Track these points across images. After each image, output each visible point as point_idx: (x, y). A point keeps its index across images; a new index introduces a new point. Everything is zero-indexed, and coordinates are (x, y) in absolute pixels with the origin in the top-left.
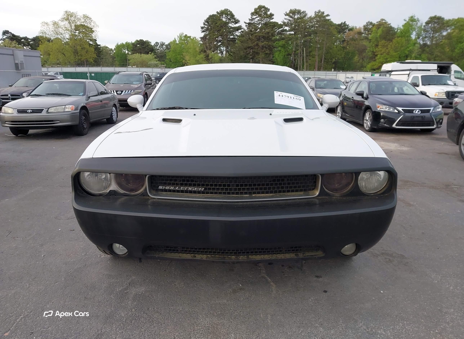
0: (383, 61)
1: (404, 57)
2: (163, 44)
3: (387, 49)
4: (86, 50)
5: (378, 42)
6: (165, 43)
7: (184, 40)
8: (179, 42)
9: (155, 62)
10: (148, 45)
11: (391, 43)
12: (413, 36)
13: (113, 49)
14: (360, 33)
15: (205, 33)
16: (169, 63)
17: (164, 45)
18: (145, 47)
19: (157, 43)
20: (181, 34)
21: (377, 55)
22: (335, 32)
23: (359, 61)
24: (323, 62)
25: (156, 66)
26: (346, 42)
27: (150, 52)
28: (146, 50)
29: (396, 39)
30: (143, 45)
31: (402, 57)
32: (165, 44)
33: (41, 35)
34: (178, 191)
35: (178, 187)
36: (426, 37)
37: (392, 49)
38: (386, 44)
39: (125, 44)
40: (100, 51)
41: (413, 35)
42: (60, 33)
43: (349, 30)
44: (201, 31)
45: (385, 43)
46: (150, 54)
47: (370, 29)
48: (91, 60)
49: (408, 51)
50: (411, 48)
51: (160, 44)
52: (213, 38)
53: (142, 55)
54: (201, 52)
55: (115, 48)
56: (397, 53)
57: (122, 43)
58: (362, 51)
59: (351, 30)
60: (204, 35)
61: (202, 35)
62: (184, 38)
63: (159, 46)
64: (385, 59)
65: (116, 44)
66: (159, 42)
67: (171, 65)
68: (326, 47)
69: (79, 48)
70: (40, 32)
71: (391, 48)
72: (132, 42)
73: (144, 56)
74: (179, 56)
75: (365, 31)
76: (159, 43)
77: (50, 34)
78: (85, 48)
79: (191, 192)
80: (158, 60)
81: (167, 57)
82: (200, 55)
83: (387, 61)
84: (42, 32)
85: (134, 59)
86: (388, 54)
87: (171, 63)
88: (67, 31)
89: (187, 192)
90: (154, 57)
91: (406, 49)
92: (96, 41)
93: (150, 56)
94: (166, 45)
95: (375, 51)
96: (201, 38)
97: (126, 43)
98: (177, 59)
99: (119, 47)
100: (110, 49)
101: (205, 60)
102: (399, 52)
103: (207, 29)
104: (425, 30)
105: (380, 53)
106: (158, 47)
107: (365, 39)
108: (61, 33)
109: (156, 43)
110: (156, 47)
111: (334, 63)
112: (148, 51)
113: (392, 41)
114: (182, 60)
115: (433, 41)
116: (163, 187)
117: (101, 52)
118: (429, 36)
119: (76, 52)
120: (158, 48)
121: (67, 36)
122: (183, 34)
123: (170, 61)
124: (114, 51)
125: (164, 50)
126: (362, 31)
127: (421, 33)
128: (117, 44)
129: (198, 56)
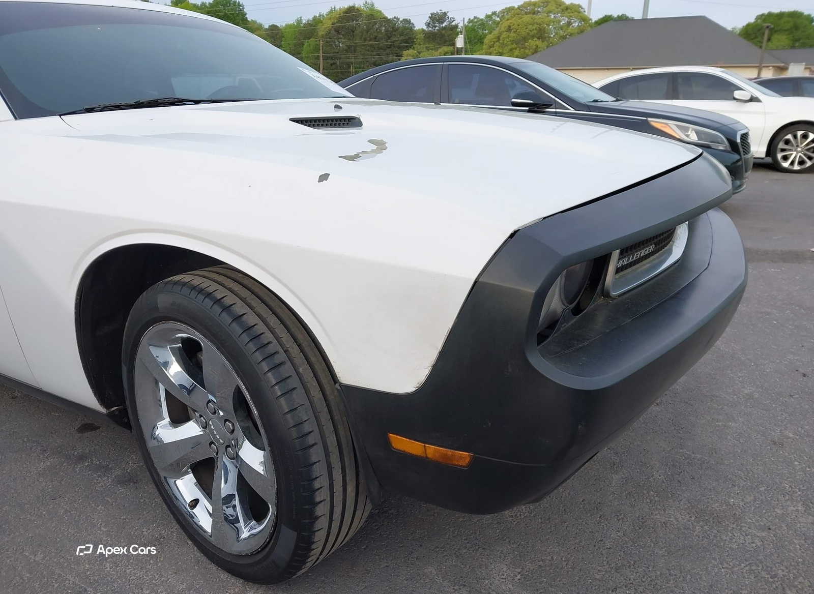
35: (631, 257)
79: (642, 259)
89: (639, 260)
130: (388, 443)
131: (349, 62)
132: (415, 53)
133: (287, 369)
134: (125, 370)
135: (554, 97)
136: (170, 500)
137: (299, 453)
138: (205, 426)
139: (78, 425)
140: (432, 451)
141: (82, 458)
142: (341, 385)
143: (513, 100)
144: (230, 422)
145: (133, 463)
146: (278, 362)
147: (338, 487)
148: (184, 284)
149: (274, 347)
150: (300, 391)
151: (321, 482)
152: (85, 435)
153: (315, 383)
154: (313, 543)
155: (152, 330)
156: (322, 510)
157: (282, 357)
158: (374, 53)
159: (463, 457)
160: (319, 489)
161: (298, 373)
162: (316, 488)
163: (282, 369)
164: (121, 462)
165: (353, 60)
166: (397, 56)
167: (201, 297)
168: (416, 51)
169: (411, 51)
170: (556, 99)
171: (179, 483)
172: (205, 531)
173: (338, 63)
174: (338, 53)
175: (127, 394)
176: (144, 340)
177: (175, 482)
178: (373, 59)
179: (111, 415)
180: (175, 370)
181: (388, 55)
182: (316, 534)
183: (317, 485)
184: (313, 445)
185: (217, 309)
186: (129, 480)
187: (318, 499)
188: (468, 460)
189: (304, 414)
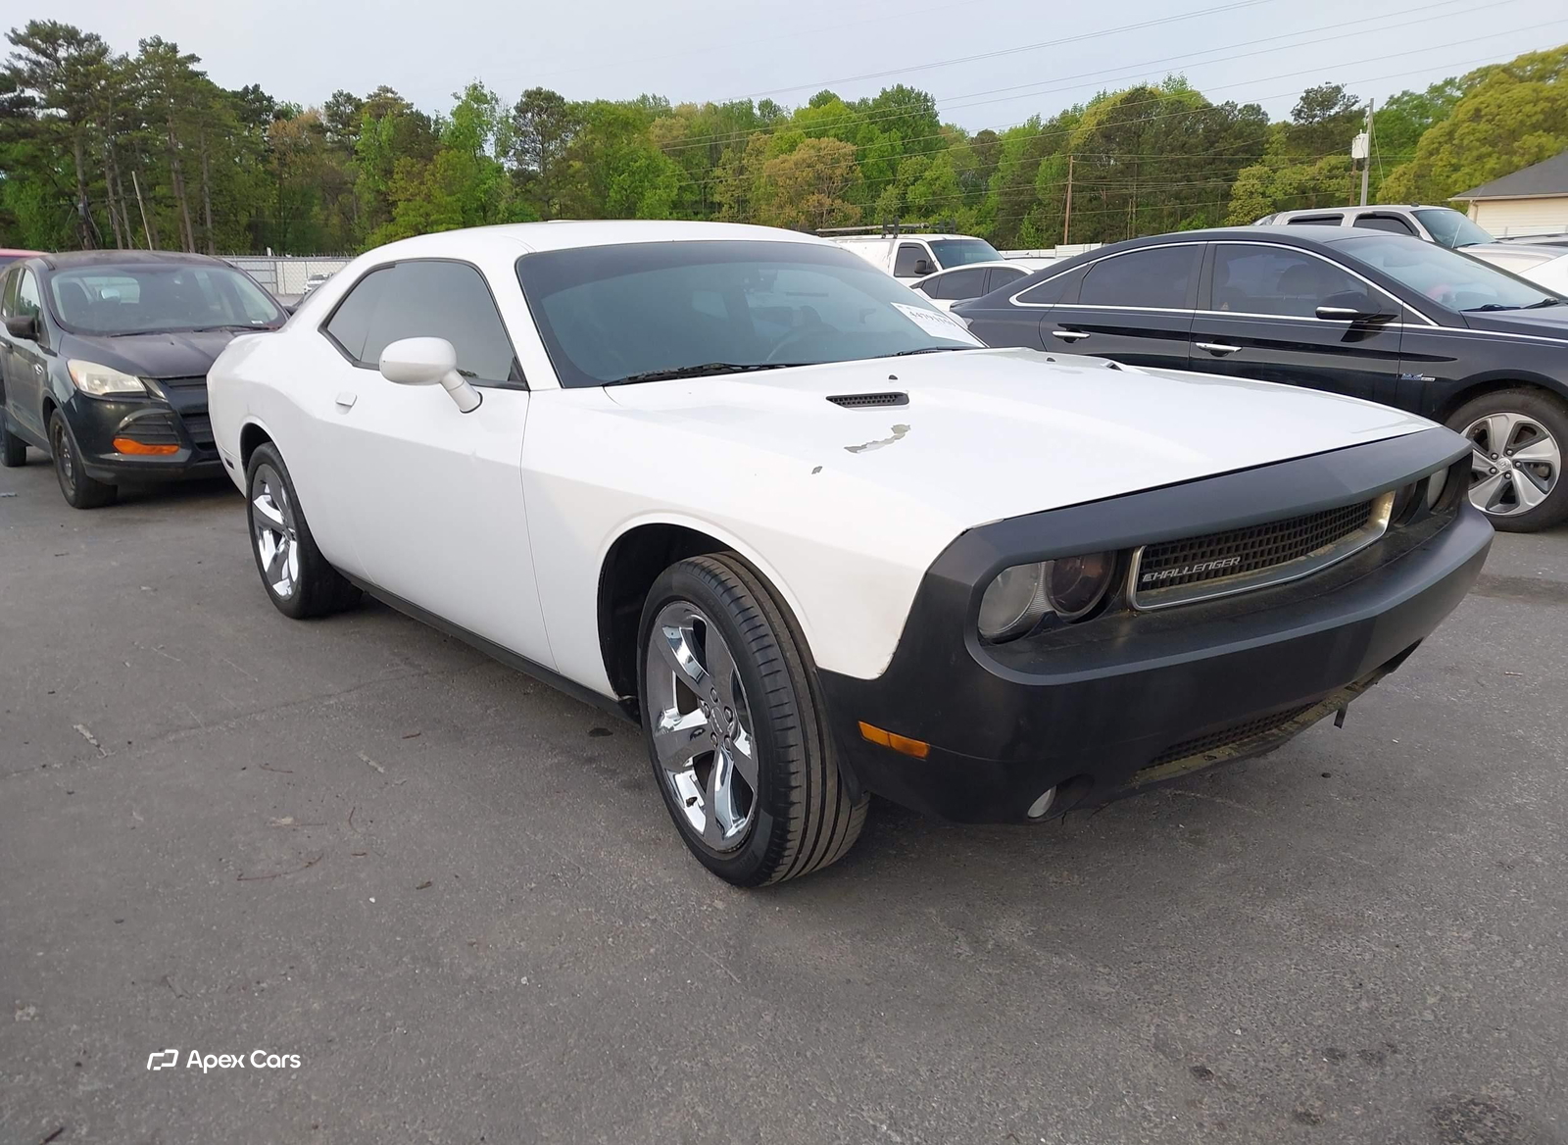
0: (420, 223)
1: (477, 211)
3: (422, 183)
5: (390, 162)
11: (430, 167)
12: (490, 150)
14: (318, 129)
21: (394, 204)
22: (230, 118)
23: (327, 220)
24: (209, 225)
26: (277, 155)
29: (443, 152)
31: (470, 210)
34: (1190, 578)
35: (1187, 568)
36: (525, 151)
37: (437, 186)
38: (414, 169)
41: (488, 143)
43: (277, 117)
45: (413, 166)
47: (350, 117)
49: (486, 192)
50: (490, 182)
56: (454, 198)
58: (336, 188)
59: (284, 114)
64: (421, 216)
68: (208, 171)
71: (435, 182)
75: (333, 121)
79: (1216, 573)
83: (430, 221)
86: (428, 198)
89: (1208, 575)
91: (478, 186)
95: (383, 188)
102: (458, 195)
104: (518, 131)
105: (402, 197)
107: (340, 148)
111: (250, 227)
113: (431, 160)
115: (546, 164)
116: (1153, 576)
118: (534, 149)
126: (325, 122)
127: (508, 138)
130: (859, 731)
131: (1126, 195)
132: (1266, 172)
133: (774, 652)
134: (639, 651)
135: (1400, 302)
136: (669, 796)
137: (778, 733)
138: (708, 717)
139: (590, 728)
140: (896, 740)
141: (590, 760)
142: (818, 669)
143: (1320, 308)
144: (729, 709)
145: (642, 771)
146: (767, 644)
147: (816, 777)
148: (696, 565)
149: (766, 629)
150: (784, 674)
151: (798, 766)
152: (596, 739)
153: (801, 670)
154: (789, 832)
155: (666, 610)
156: (797, 796)
157: (771, 639)
158: (1179, 175)
159: (921, 748)
160: (794, 773)
161: (784, 657)
162: (792, 771)
163: (769, 650)
164: (629, 769)
165: (1133, 191)
166: (1224, 180)
167: (708, 578)
168: (1266, 168)
169: (1256, 169)
170: (1405, 305)
171: (678, 777)
172: (698, 832)
173: (1104, 197)
174: (1105, 178)
175: (639, 679)
176: (658, 621)
177: (674, 776)
178: (1176, 188)
179: (622, 703)
180: (683, 653)
181: (1206, 178)
182: (792, 822)
183: (793, 768)
184: (792, 728)
185: (720, 590)
186: (636, 786)
187: (793, 784)
188: (925, 752)
189: (786, 696)
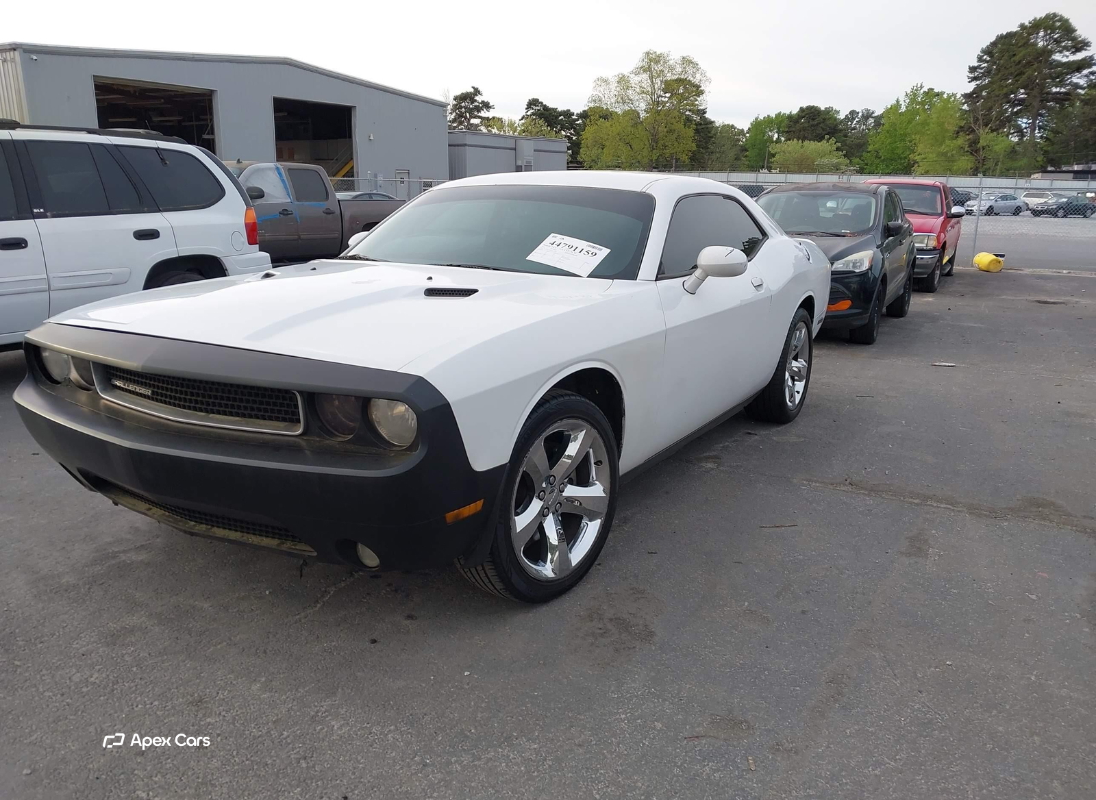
2: (867, 115)
4: (675, 135)
6: (873, 113)
7: (922, 103)
8: (907, 107)
9: (835, 159)
10: (824, 119)
13: (746, 130)
15: (978, 82)
16: (873, 161)
17: (873, 117)
18: (818, 124)
19: (852, 112)
20: (915, 88)
25: (836, 169)
27: (827, 137)
28: (819, 131)
30: (813, 119)
32: (874, 115)
33: (592, 105)
39: (774, 117)
40: (709, 135)
42: (629, 99)
44: (969, 77)
46: (825, 142)
48: (684, 156)
51: (860, 114)
52: (998, 96)
53: (806, 142)
54: (958, 133)
55: (749, 129)
57: (769, 116)
60: (975, 88)
61: (971, 87)
62: (922, 98)
63: (857, 120)
65: (752, 119)
66: (860, 111)
67: (877, 167)
69: (662, 130)
70: (590, 99)
72: (791, 113)
73: (811, 146)
74: (900, 145)
76: (858, 113)
77: (610, 101)
78: (674, 130)
80: (845, 156)
81: (870, 148)
82: (953, 139)
84: (594, 98)
85: (784, 152)
87: (877, 161)
88: (644, 95)
90: (834, 147)
92: (705, 113)
93: (825, 145)
94: (878, 116)
96: (966, 96)
97: (778, 115)
98: (895, 152)
99: (760, 126)
100: (738, 129)
101: (968, 151)
103: (988, 72)
106: (855, 122)
108: (631, 100)
109: (850, 113)
110: (850, 123)
112: (824, 133)
114: (908, 153)
117: (712, 137)
119: (655, 140)
120: (853, 126)
121: (643, 106)
122: (921, 87)
123: (878, 157)
124: (748, 135)
125: (869, 130)
128: (757, 119)
129: (948, 142)
